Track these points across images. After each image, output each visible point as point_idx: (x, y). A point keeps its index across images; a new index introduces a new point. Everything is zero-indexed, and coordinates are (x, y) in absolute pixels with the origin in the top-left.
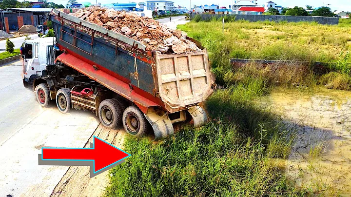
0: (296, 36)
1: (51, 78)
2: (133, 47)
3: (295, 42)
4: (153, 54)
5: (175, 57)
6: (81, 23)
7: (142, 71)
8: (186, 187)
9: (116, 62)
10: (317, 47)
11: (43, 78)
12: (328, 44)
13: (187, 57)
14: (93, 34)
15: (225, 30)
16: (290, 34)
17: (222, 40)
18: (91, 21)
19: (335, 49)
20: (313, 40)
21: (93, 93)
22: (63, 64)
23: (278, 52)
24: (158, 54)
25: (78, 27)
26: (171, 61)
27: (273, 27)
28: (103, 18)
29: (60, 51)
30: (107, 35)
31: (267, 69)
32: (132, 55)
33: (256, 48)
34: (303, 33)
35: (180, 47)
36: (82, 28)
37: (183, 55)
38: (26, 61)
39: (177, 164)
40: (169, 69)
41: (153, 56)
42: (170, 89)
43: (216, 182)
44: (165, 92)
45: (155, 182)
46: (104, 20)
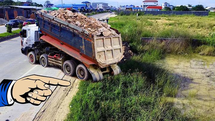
0: (181, 24)
1: (37, 49)
2: (82, 32)
3: (180, 27)
4: (93, 36)
5: (104, 38)
6: (53, 19)
7: (87, 45)
8: (115, 114)
9: (73, 41)
10: (194, 30)
11: (33, 48)
12: (201, 28)
13: (110, 38)
14: (60, 25)
15: (138, 20)
16: (177, 22)
17: (136, 26)
18: (59, 18)
19: (205, 31)
20: (191, 26)
21: (60, 57)
22: (44, 41)
23: (170, 34)
24: (95, 37)
25: (52, 21)
26: (102, 40)
27: (167, 18)
28: (66, 16)
29: (42, 34)
30: (68, 26)
31: (163, 43)
32: (81, 37)
33: (156, 31)
34: (185, 22)
35: (107, 33)
36: (54, 22)
37: (108, 37)
38: (23, 39)
39: (109, 100)
40: (101, 44)
41: (92, 37)
42: (101, 55)
43: (132, 111)
44: (98, 57)
45: (97, 111)
46: (66, 18)
